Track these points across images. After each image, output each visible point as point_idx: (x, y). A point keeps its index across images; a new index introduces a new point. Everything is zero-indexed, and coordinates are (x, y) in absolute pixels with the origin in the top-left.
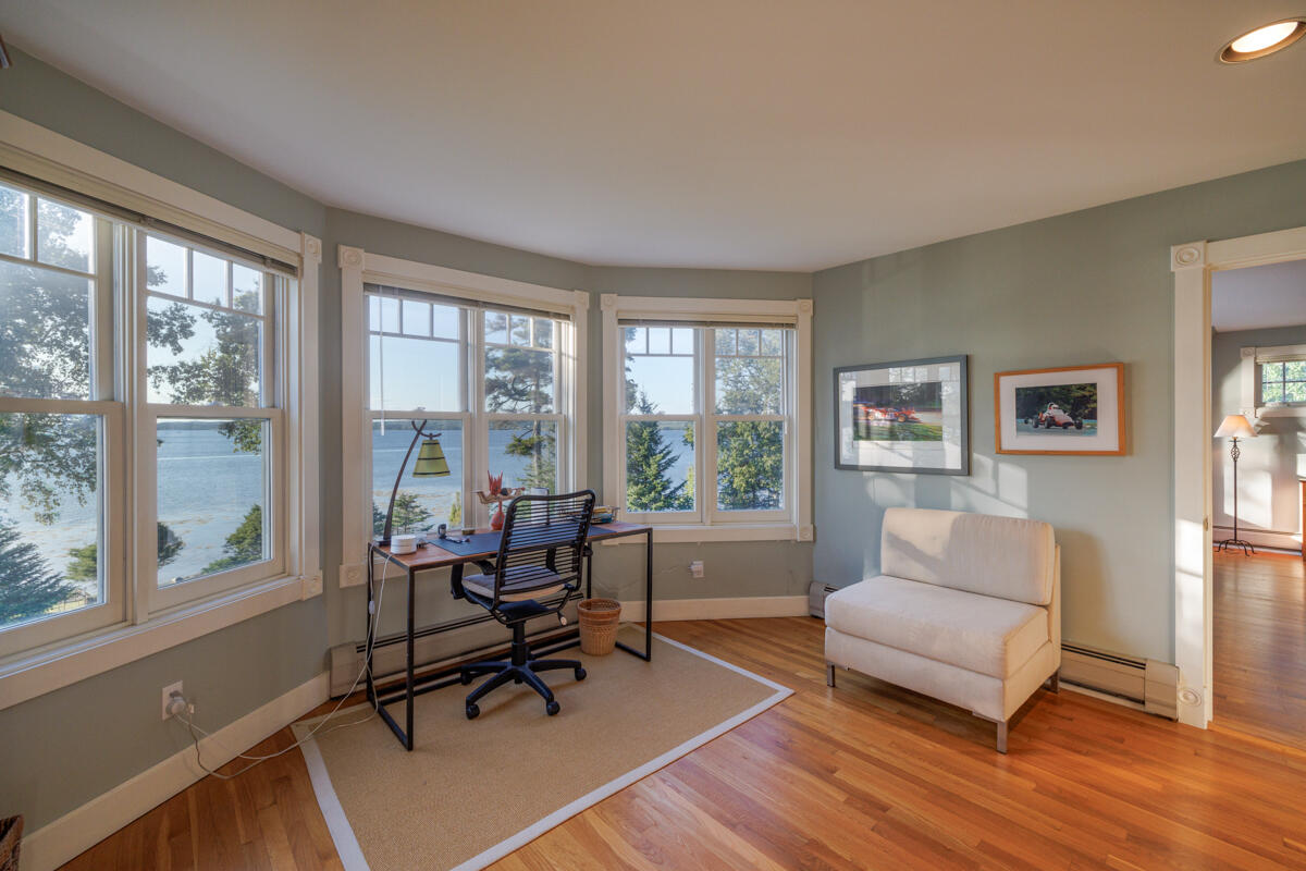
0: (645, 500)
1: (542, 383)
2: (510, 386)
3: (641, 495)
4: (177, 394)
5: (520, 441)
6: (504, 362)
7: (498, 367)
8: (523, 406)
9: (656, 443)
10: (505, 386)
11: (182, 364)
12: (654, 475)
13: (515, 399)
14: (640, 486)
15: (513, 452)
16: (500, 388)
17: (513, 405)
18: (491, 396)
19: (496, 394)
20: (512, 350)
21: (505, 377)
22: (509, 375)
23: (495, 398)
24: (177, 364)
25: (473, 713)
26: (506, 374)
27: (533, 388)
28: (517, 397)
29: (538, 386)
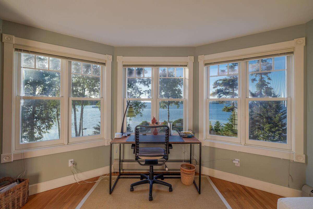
0: (273, 130)
1: (235, 90)
2: (224, 91)
3: (271, 128)
4: (149, 96)
5: (226, 107)
6: (222, 84)
7: (220, 85)
8: (228, 97)
9: (279, 110)
10: (223, 91)
11: (150, 90)
12: (278, 121)
13: (226, 95)
14: (271, 124)
15: (224, 111)
16: (221, 92)
17: (225, 97)
18: (218, 94)
19: (219, 94)
20: (224, 80)
21: (223, 88)
22: (224, 88)
23: (219, 95)
24: (149, 90)
25: (132, 190)
26: (223, 87)
27: (232, 91)
28: (227, 94)
29: (233, 90)
